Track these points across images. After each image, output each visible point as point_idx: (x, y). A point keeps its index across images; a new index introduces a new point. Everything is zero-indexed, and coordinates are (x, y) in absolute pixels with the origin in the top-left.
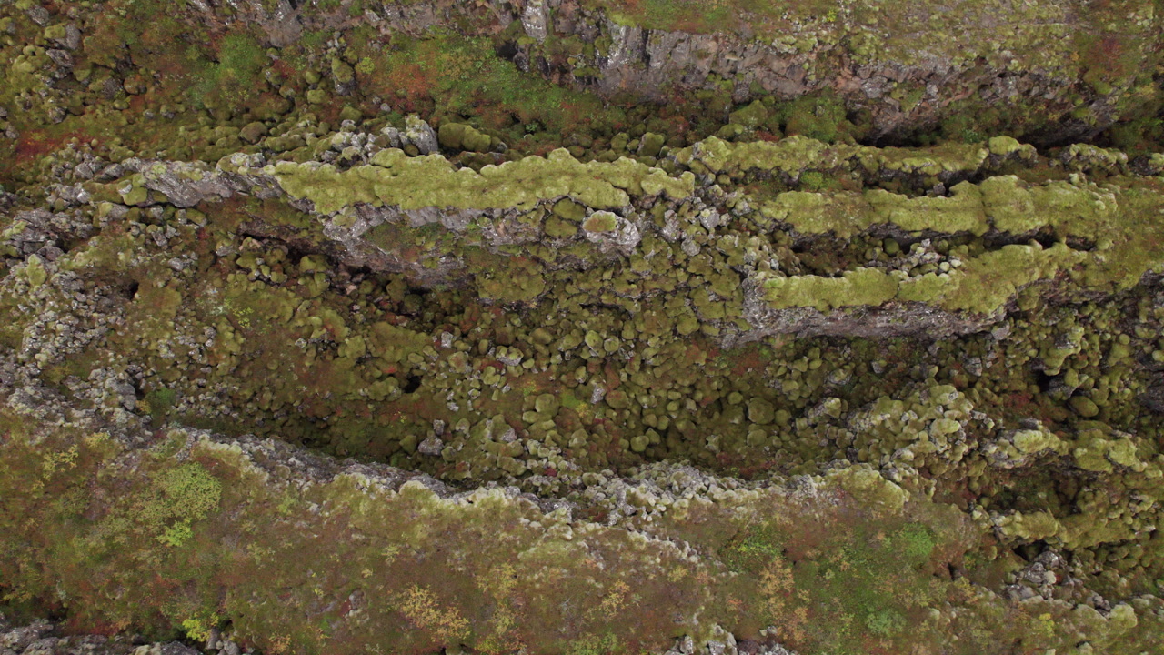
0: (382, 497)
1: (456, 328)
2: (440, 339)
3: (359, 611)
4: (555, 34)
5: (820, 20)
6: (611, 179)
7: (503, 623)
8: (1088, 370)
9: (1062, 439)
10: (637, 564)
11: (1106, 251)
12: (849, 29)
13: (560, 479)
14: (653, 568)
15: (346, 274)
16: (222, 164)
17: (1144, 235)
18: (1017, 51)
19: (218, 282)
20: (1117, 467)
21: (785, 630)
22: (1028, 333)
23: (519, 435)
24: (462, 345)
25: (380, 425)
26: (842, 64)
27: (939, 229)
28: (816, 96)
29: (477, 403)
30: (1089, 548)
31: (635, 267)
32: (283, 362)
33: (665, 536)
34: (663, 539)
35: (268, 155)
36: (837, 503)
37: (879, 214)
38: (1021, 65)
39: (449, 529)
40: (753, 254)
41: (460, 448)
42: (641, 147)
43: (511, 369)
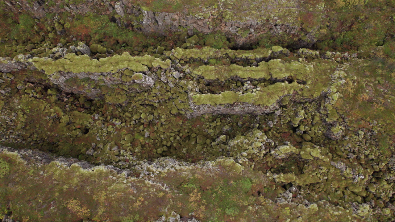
0: (64, 169)
1: (100, 113)
2: (94, 116)
3: (54, 207)
4: (127, 13)
5: (212, 7)
6: (141, 62)
7: (101, 211)
8: (308, 125)
9: (297, 148)
10: (147, 191)
11: (309, 84)
12: (222, 10)
13: (130, 163)
14: (153, 193)
15: (64, 95)
16: (15, 58)
17: (322, 79)
18: (280, 17)
19: (18, 98)
20: (314, 158)
21: (197, 214)
22: (287, 112)
23: (119, 148)
24: (101, 118)
25: (75, 145)
26: (221, 22)
27: (253, 77)
28: (215, 33)
29: (106, 137)
30: (307, 185)
31: (154, 91)
32: (41, 124)
33: (158, 182)
34: (157, 183)
35: (32, 55)
36: (219, 171)
37: (233, 73)
38: (280, 22)
39: (85, 180)
40: (190, 87)
41: (99, 153)
42: (157, 51)
43: (117, 126)
